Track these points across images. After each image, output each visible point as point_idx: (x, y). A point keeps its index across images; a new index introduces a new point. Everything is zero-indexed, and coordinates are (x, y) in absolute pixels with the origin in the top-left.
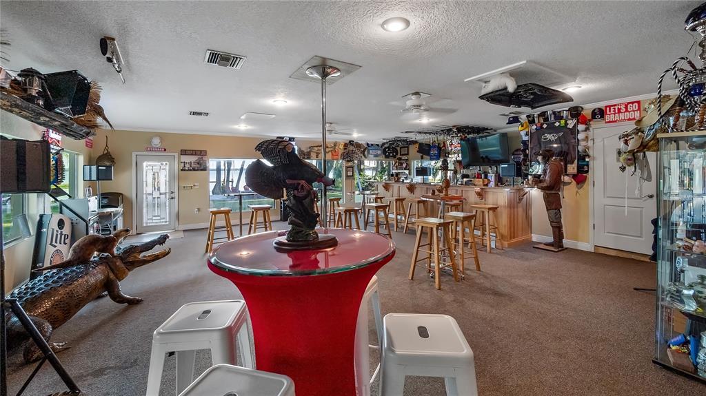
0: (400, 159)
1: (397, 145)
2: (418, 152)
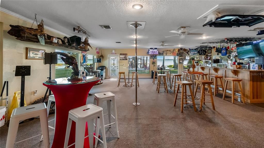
0: (207, 55)
1: (206, 49)
2: (216, 52)
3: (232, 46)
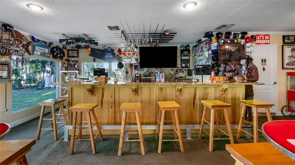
1: (64, 47)
2: (90, 55)
3: (124, 49)
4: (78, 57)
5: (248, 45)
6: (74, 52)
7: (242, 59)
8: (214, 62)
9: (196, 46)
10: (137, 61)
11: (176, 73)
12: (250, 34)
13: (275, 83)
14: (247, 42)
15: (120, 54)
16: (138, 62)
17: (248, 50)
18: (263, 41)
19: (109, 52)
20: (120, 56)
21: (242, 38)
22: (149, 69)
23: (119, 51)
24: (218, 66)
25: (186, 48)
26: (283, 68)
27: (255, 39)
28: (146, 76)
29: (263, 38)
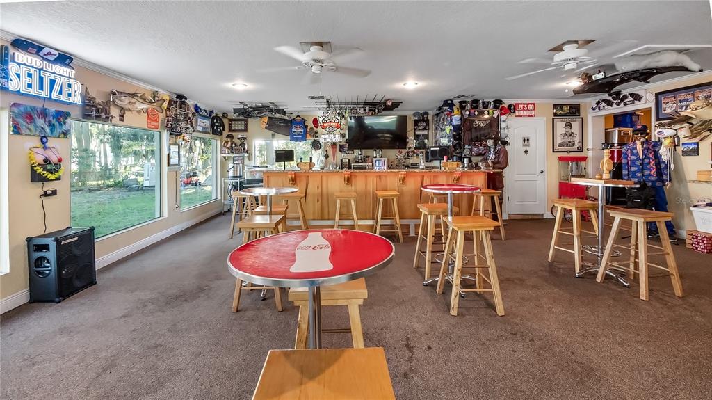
1: (225, 115)
2: (266, 128)
3: (322, 118)
4: (246, 130)
5: (503, 118)
6: (240, 122)
7: (488, 139)
8: (455, 142)
9: (437, 115)
10: (343, 137)
11: (406, 156)
12: (506, 103)
13: (542, 172)
14: (502, 114)
15: (317, 127)
16: (345, 139)
17: (503, 125)
18: (525, 113)
19: (299, 123)
20: (316, 129)
21: (496, 107)
22: (363, 150)
23: (315, 121)
24: (461, 148)
25: (423, 116)
26: (553, 151)
27: (515, 109)
28: (358, 162)
29: (526, 108)
